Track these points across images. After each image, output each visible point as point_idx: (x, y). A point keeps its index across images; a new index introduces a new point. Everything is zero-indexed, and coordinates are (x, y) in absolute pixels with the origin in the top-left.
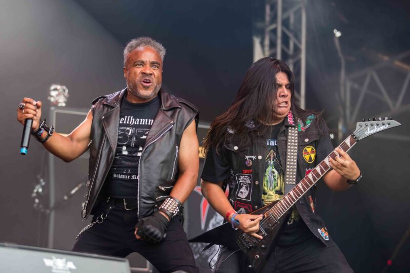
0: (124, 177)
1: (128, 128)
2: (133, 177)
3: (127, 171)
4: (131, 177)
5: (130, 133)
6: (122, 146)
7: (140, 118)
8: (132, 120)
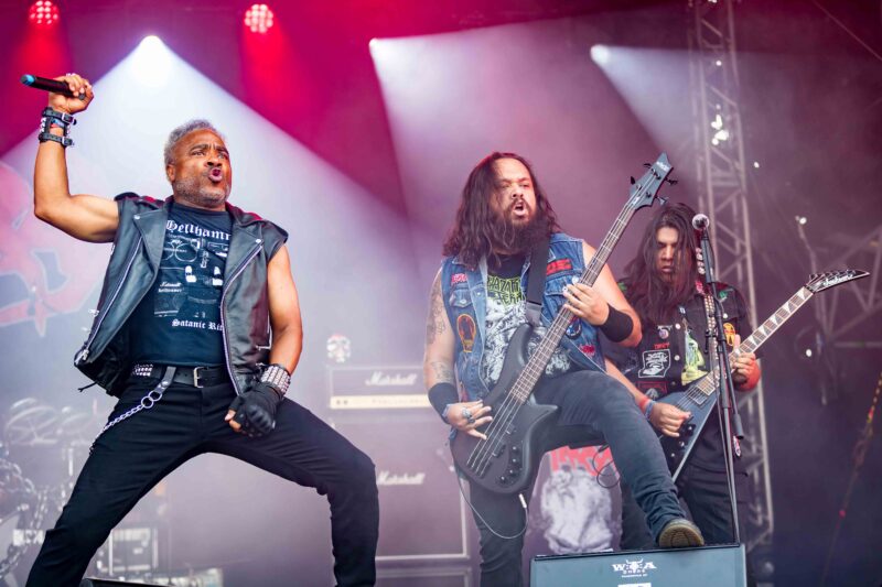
0: (196, 325)
1: (194, 240)
2: (212, 326)
3: (200, 315)
4: (207, 326)
5: (198, 247)
6: (185, 266)
7: (211, 230)
8: (198, 231)
